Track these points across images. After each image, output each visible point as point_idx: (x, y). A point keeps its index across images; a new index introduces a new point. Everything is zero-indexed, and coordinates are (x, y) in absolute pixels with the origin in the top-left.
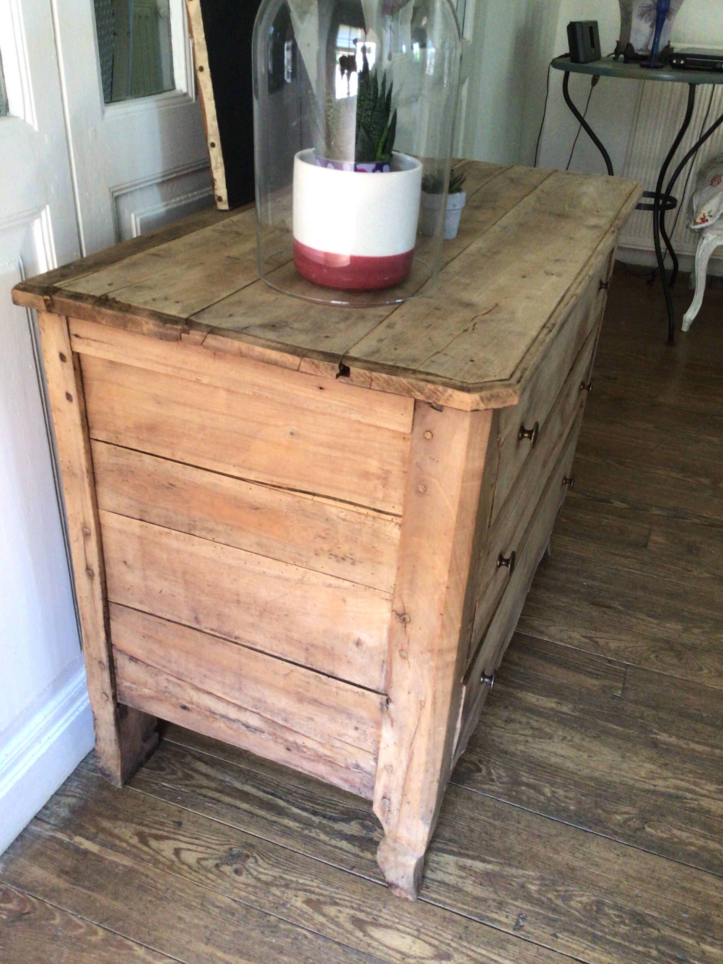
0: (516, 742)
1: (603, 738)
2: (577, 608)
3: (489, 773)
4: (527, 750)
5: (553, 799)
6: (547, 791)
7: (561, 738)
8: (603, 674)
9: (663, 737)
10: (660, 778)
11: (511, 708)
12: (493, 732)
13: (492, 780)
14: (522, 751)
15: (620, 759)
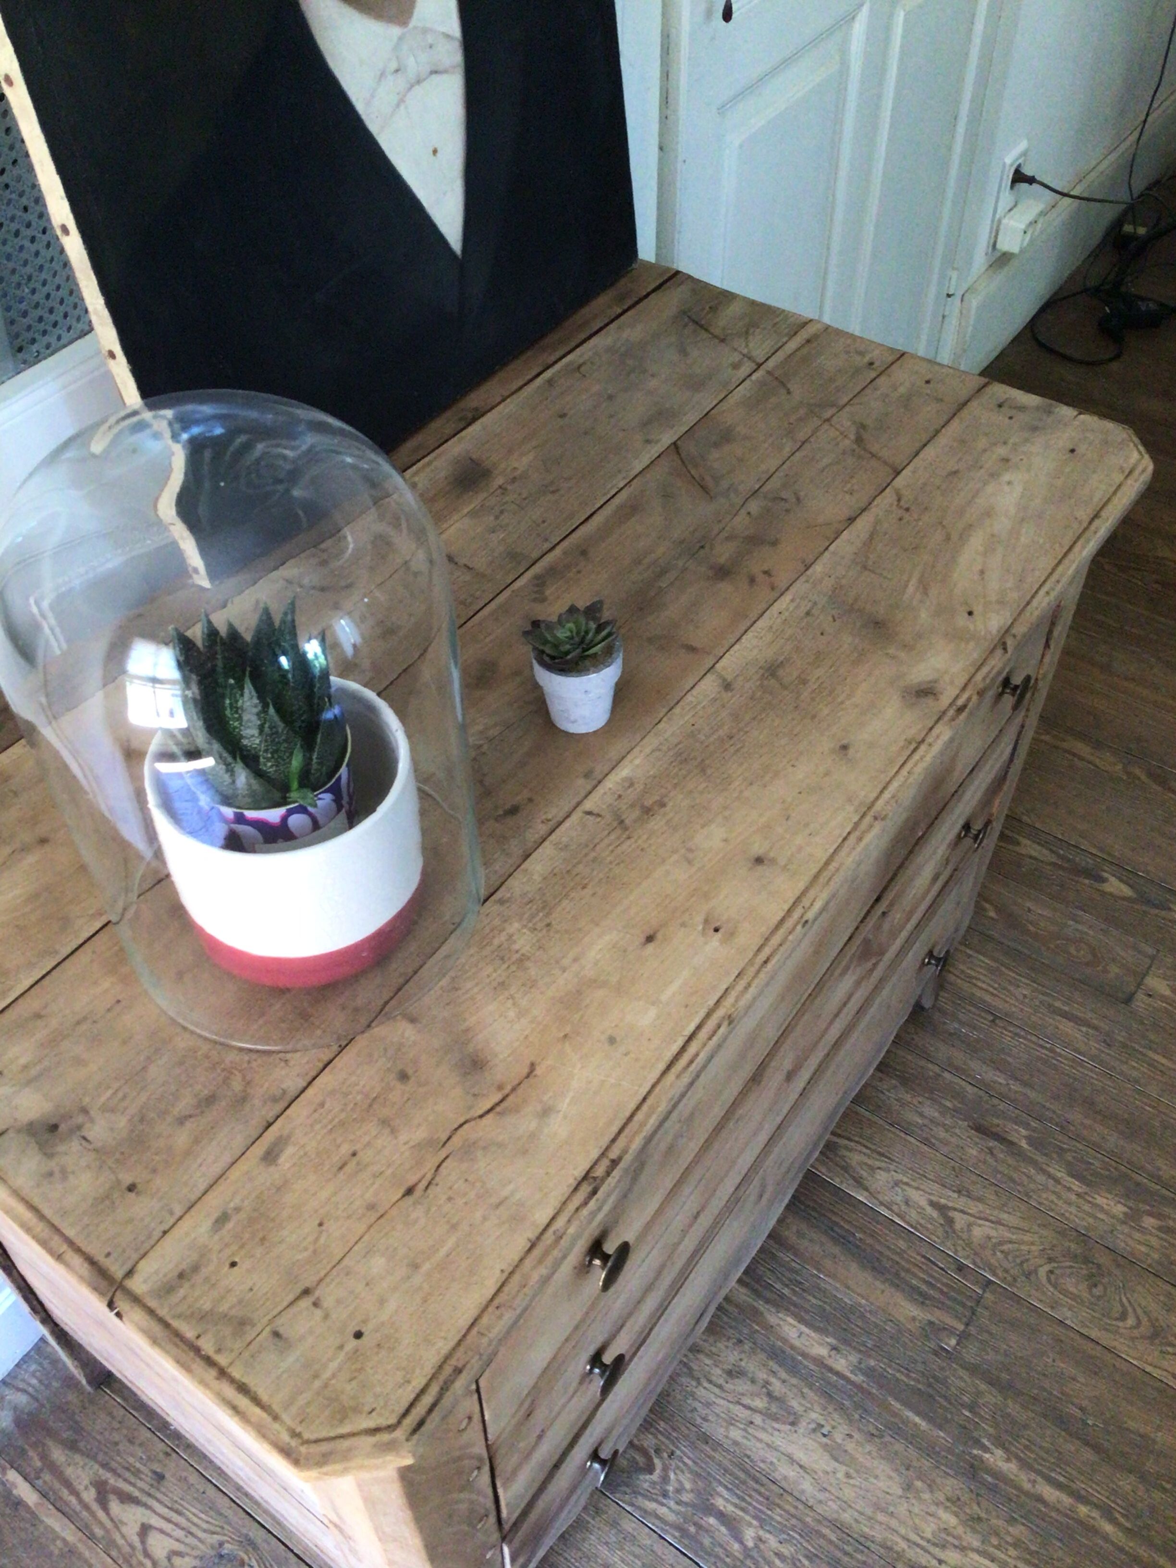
0: (731, 1421)
1: (888, 1439)
2: (942, 1134)
3: (665, 1479)
4: (745, 1441)
5: (755, 1554)
6: (749, 1535)
7: (813, 1426)
8: (937, 1295)
9: (996, 1458)
10: (956, 1547)
11: (747, 1346)
12: (701, 1392)
13: (665, 1495)
14: (736, 1443)
15: (900, 1492)
